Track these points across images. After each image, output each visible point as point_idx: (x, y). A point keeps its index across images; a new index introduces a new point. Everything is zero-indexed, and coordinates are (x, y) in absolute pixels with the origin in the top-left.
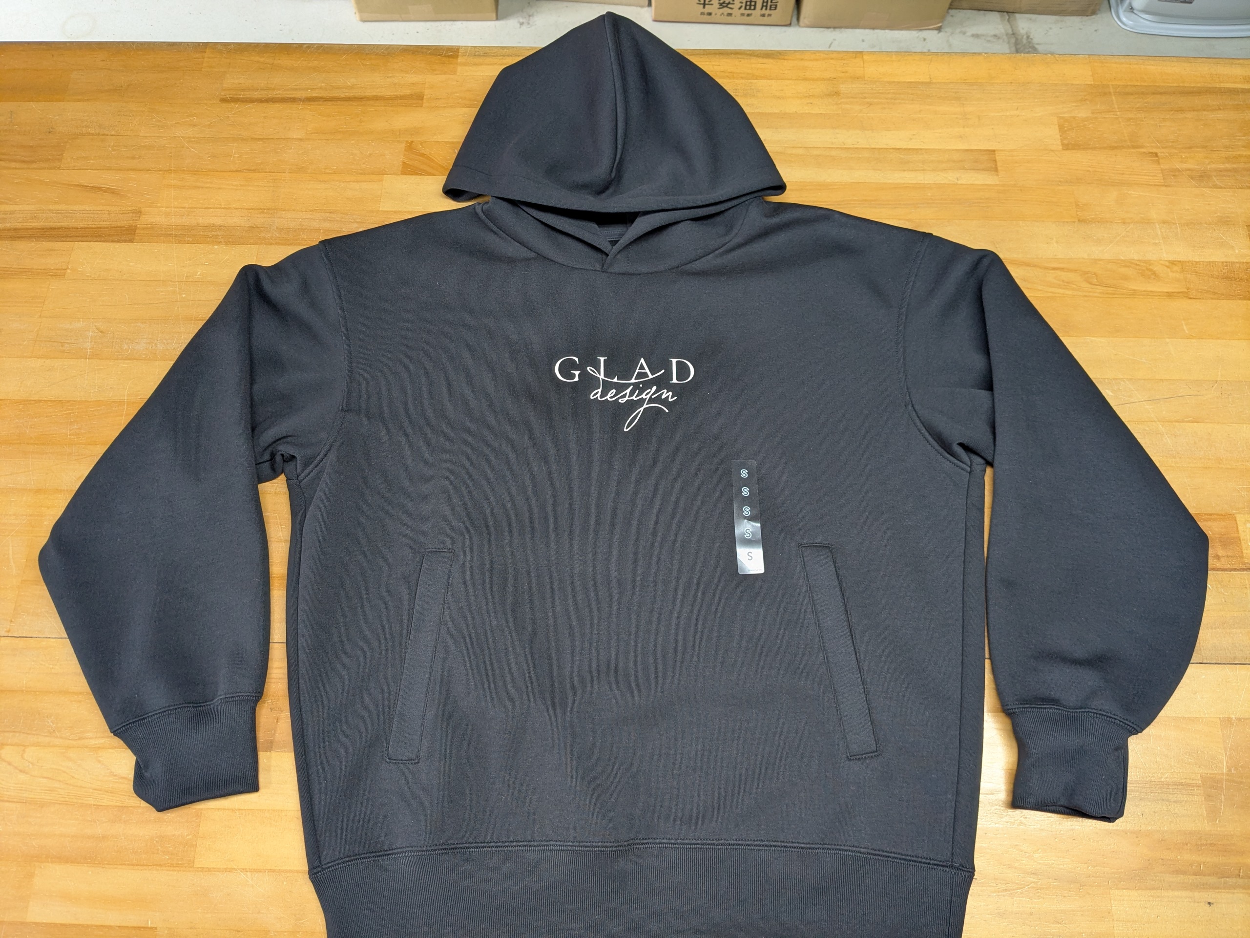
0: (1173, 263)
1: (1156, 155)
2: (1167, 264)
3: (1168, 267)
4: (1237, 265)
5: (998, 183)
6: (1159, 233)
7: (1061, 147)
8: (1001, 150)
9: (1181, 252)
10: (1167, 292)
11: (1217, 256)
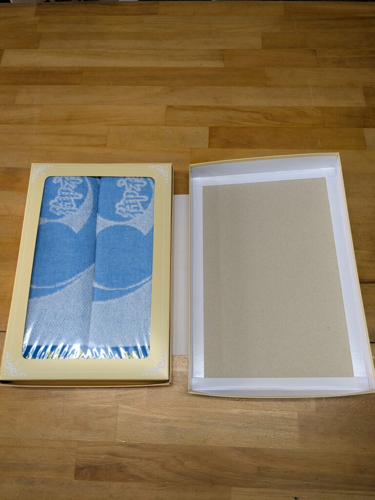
0: (317, 108)
1: (315, 51)
2: (314, 109)
3: (314, 110)
4: (355, 109)
5: (223, 66)
6: (311, 92)
7: (261, 48)
8: (227, 50)
9: (323, 102)
10: (312, 124)
11: (344, 104)
